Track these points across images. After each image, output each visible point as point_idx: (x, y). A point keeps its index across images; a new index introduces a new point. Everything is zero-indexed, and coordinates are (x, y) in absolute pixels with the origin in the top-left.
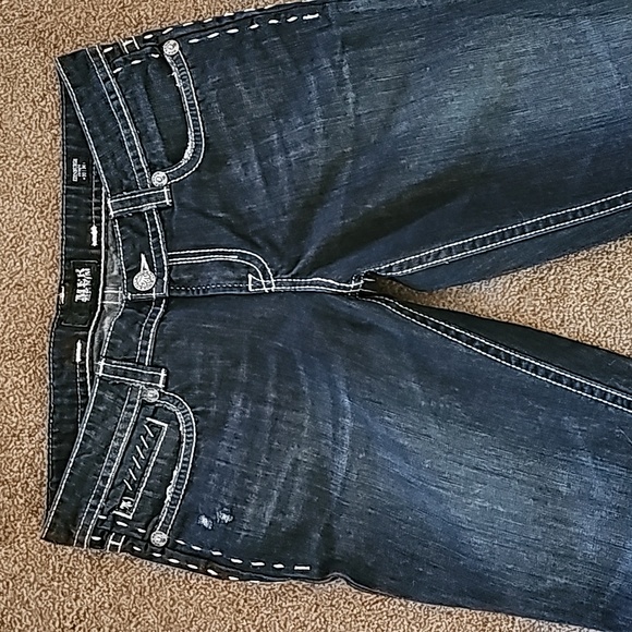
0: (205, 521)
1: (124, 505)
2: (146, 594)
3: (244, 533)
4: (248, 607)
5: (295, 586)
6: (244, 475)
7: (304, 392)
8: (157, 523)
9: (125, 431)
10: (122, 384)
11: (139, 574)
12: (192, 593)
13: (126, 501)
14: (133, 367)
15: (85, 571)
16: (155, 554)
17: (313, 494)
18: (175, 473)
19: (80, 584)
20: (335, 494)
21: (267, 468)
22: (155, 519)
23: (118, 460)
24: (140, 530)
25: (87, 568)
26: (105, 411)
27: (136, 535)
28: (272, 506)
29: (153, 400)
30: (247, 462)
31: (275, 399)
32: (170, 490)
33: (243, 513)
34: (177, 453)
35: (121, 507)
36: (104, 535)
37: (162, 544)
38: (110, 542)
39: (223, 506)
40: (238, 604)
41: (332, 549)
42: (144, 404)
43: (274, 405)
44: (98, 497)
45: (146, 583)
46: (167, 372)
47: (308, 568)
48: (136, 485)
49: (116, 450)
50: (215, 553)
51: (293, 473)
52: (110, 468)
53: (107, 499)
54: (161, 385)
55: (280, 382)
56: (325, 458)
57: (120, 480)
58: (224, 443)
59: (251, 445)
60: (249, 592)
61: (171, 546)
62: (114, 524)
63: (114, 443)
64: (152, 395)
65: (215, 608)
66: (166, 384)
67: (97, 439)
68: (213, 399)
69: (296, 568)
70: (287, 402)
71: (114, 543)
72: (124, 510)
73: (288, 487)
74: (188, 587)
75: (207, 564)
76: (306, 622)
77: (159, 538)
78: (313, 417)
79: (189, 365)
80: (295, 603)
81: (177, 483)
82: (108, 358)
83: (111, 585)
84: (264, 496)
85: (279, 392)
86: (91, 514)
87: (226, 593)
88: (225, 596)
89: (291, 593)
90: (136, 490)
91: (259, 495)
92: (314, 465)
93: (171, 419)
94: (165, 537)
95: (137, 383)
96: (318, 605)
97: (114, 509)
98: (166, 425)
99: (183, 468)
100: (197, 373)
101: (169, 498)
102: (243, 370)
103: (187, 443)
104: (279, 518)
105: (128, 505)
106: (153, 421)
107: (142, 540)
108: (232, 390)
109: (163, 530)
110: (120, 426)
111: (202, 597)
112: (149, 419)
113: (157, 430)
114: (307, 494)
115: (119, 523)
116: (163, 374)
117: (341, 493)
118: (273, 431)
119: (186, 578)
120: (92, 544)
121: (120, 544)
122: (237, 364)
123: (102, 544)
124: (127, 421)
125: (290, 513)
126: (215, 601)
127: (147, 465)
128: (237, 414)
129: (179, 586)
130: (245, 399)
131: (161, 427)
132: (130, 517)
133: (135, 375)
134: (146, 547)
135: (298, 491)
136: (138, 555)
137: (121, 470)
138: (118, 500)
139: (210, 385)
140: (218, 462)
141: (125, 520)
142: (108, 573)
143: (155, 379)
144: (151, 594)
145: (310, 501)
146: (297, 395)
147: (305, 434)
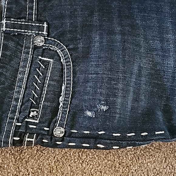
0: (89, 114)
1: (32, 114)
2: (54, 171)
3: (118, 116)
4: (122, 168)
5: (149, 149)
6: (111, 79)
7: (138, 24)
8: (56, 122)
9: (26, 67)
10: (20, 34)
11: (48, 159)
12: (84, 165)
13: (33, 111)
14: (25, 22)
15: (11, 164)
16: (58, 143)
17: (153, 87)
18: (63, 88)
19: (9, 173)
20: (169, 84)
21: (124, 72)
22: (54, 119)
23: (24, 86)
24: (45, 129)
25: (12, 161)
26: (10, 56)
27: (43, 132)
28: (131, 97)
29: (41, 44)
30: (110, 70)
31: (121, 31)
32: (61, 99)
33: (114, 103)
34: (62, 76)
35: (31, 116)
36: (22, 136)
37: (62, 135)
38: (27, 139)
39: (100, 101)
40: (115, 167)
41: (171, 120)
42: (35, 48)
43: (121, 34)
44: (14, 112)
45: (53, 164)
46: (48, 24)
47: (163, 132)
48: (38, 101)
49: (21, 80)
50: (100, 133)
51: (139, 75)
52: (19, 92)
53: (20, 113)
54: (45, 33)
55: (121, 20)
56: (158, 63)
57: (27, 99)
58: (93, 63)
59: (111, 60)
60: (121, 158)
61: (68, 135)
62: (27, 128)
63: (19, 76)
64: (39, 41)
65: (101, 172)
66: (48, 31)
67: (8, 74)
68: (80, 39)
69: (156, 133)
70: (128, 31)
71: (29, 139)
72: (33, 117)
73: (138, 84)
74: (81, 161)
75: (96, 141)
76: (161, 170)
77: (59, 132)
78: (146, 39)
79: (62, 17)
80: (151, 160)
81: (66, 94)
82: (8, 18)
83: (30, 170)
84: (126, 91)
85: (122, 26)
86: (11, 123)
87: (106, 161)
88: (106, 163)
89: (148, 154)
90: (38, 104)
91: (123, 90)
92: (151, 69)
93: (54, 55)
94: (63, 130)
95: (29, 33)
96: (166, 158)
97: (25, 118)
98: (52, 60)
99: (67, 84)
100: (68, 22)
101: (61, 104)
102: (96, 17)
103: (67, 69)
104: (136, 105)
105: (35, 113)
106: (43, 59)
107: (48, 135)
108: (91, 31)
109: (61, 125)
110: (22, 64)
111: (91, 167)
112: (40, 57)
113: (46, 64)
114: (149, 88)
115: (31, 126)
116: (45, 25)
117: (172, 83)
118: (124, 49)
119: (79, 156)
120: (14, 143)
121: (33, 140)
122: (91, 14)
123: (21, 142)
124: (26, 60)
125: (142, 101)
126: (100, 167)
127: (43, 86)
128: (97, 44)
129: (75, 162)
130: (101, 34)
131: (49, 62)
132: (37, 121)
133: (27, 27)
134: (51, 138)
135: (144, 86)
136: (47, 145)
137: (27, 92)
138: (28, 111)
139: (76, 31)
140: (90, 76)
141: (34, 124)
142: (27, 162)
143: (41, 29)
144: (57, 171)
145: (152, 92)
146: (133, 26)
147: (142, 50)
